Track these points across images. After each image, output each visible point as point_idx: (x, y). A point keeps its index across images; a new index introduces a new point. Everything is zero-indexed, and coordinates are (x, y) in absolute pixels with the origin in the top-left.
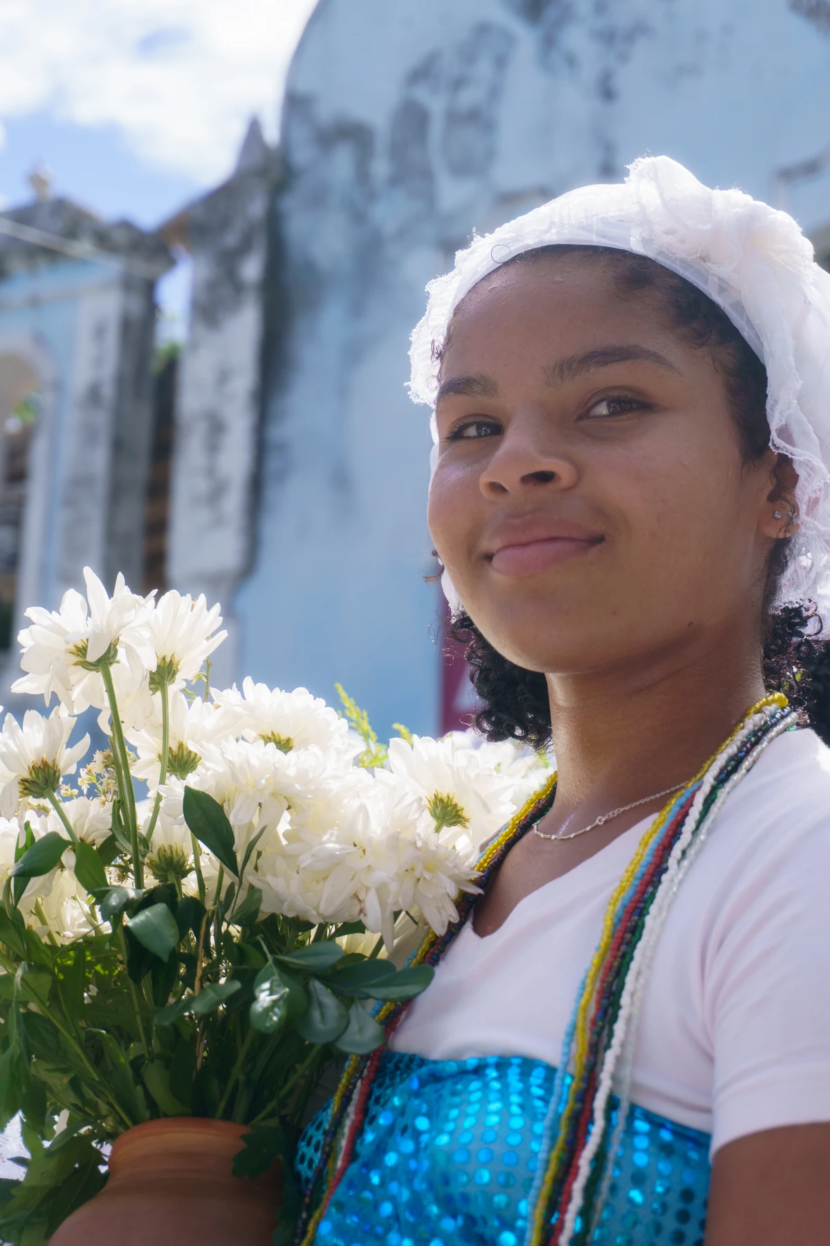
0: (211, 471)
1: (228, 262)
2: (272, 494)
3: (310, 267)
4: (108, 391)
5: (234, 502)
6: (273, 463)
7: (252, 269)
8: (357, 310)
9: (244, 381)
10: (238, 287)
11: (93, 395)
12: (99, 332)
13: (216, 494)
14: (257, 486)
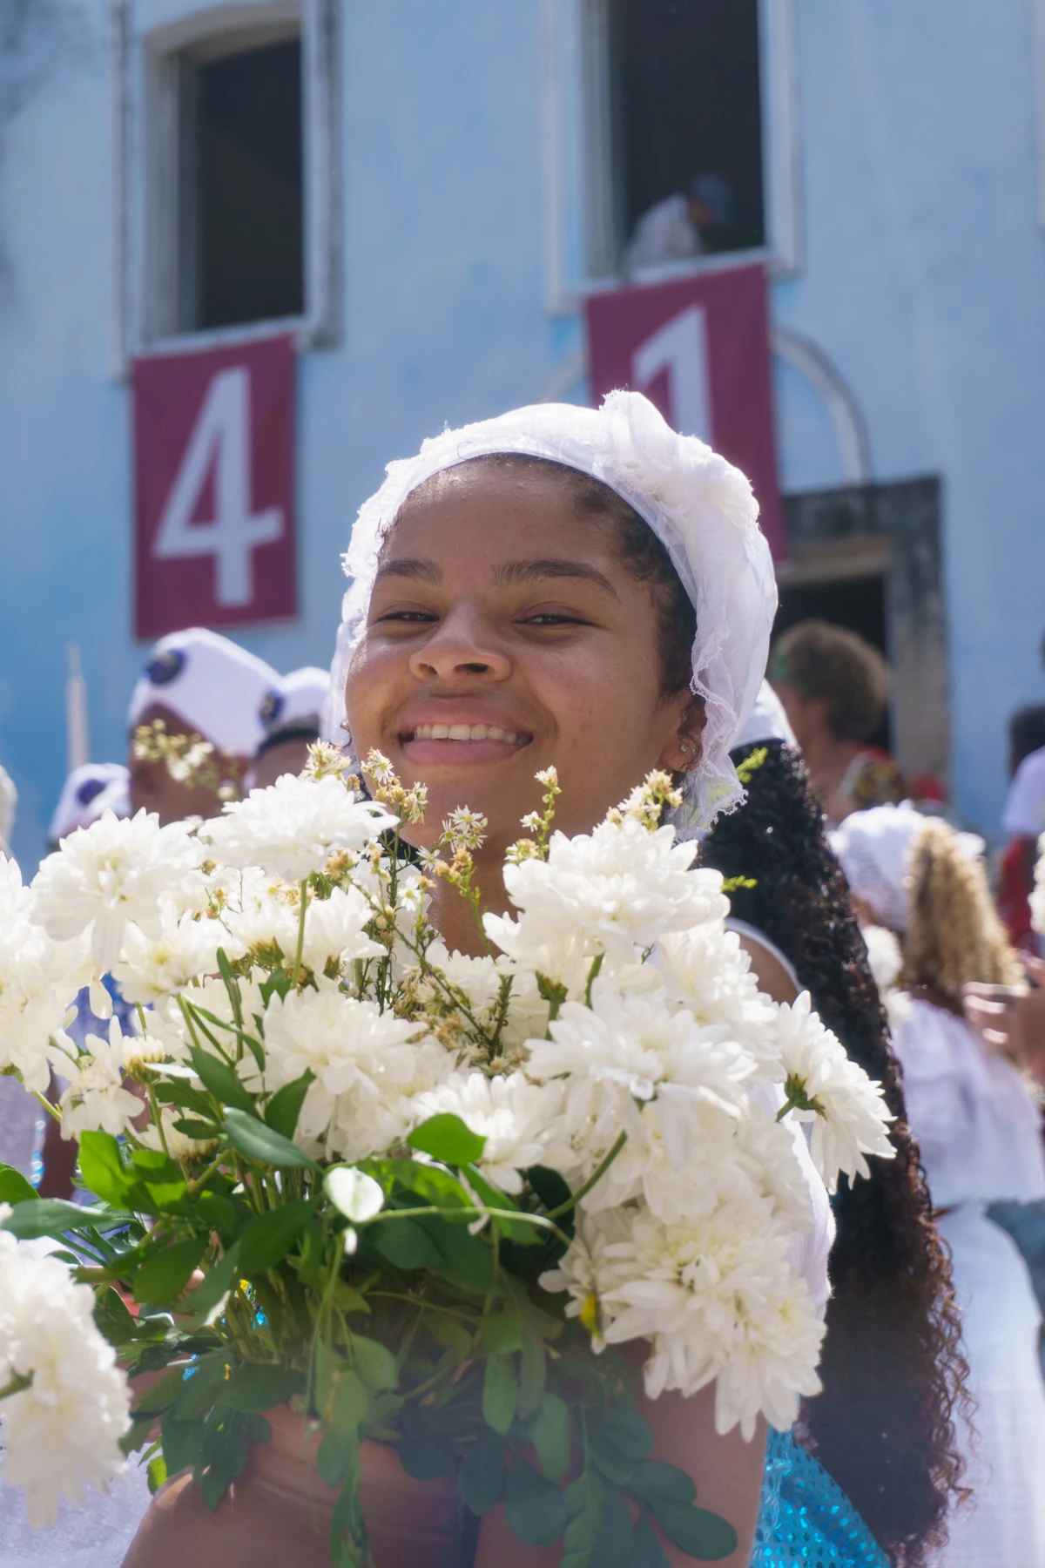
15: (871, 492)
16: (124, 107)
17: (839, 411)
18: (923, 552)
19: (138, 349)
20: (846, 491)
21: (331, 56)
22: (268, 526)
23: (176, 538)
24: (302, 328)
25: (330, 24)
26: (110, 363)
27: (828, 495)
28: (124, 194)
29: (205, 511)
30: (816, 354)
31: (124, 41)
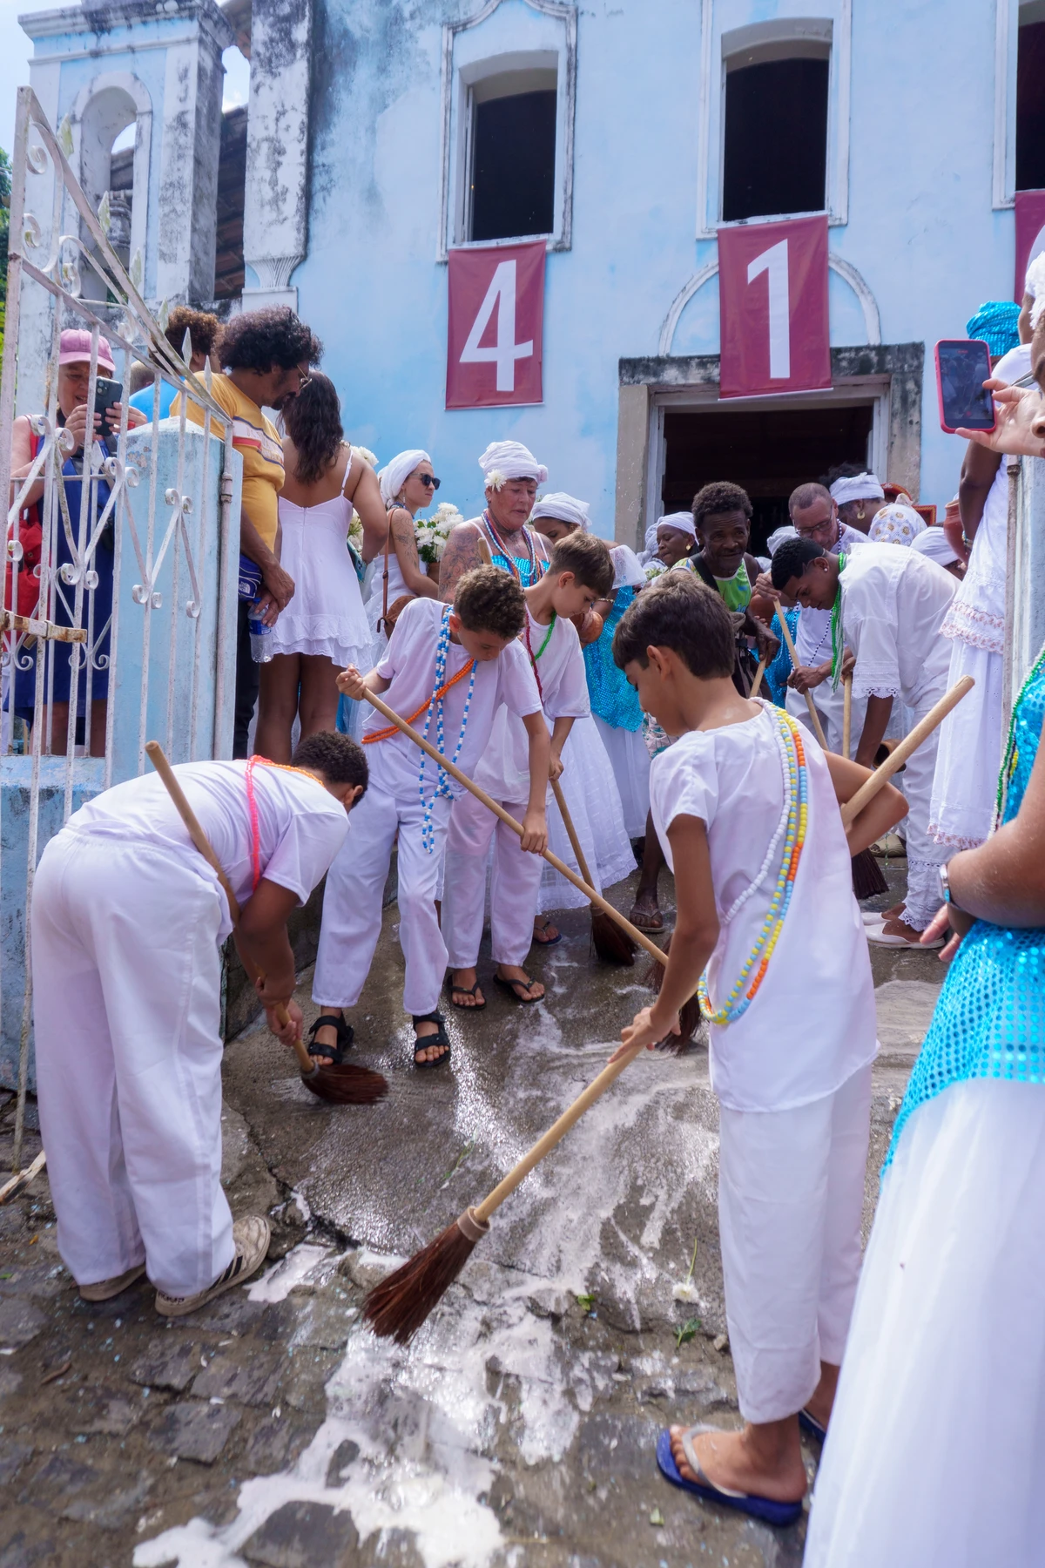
0: (274, 183)
1: (284, 25)
2: (318, 202)
3: (346, 33)
4: (191, 119)
5: (292, 205)
6: (319, 181)
7: (301, 33)
8: (382, 70)
9: (298, 117)
10: (292, 46)
11: (181, 122)
12: (183, 76)
13: (278, 199)
14: (308, 194)
15: (882, 350)
16: (449, 108)
17: (866, 303)
18: (910, 386)
19: (452, 246)
20: (868, 347)
21: (572, 84)
22: (526, 350)
23: (472, 353)
24: (550, 240)
25: (573, 67)
26: (439, 255)
27: (858, 349)
28: (447, 158)
29: (489, 339)
30: (854, 271)
31: (450, 72)
